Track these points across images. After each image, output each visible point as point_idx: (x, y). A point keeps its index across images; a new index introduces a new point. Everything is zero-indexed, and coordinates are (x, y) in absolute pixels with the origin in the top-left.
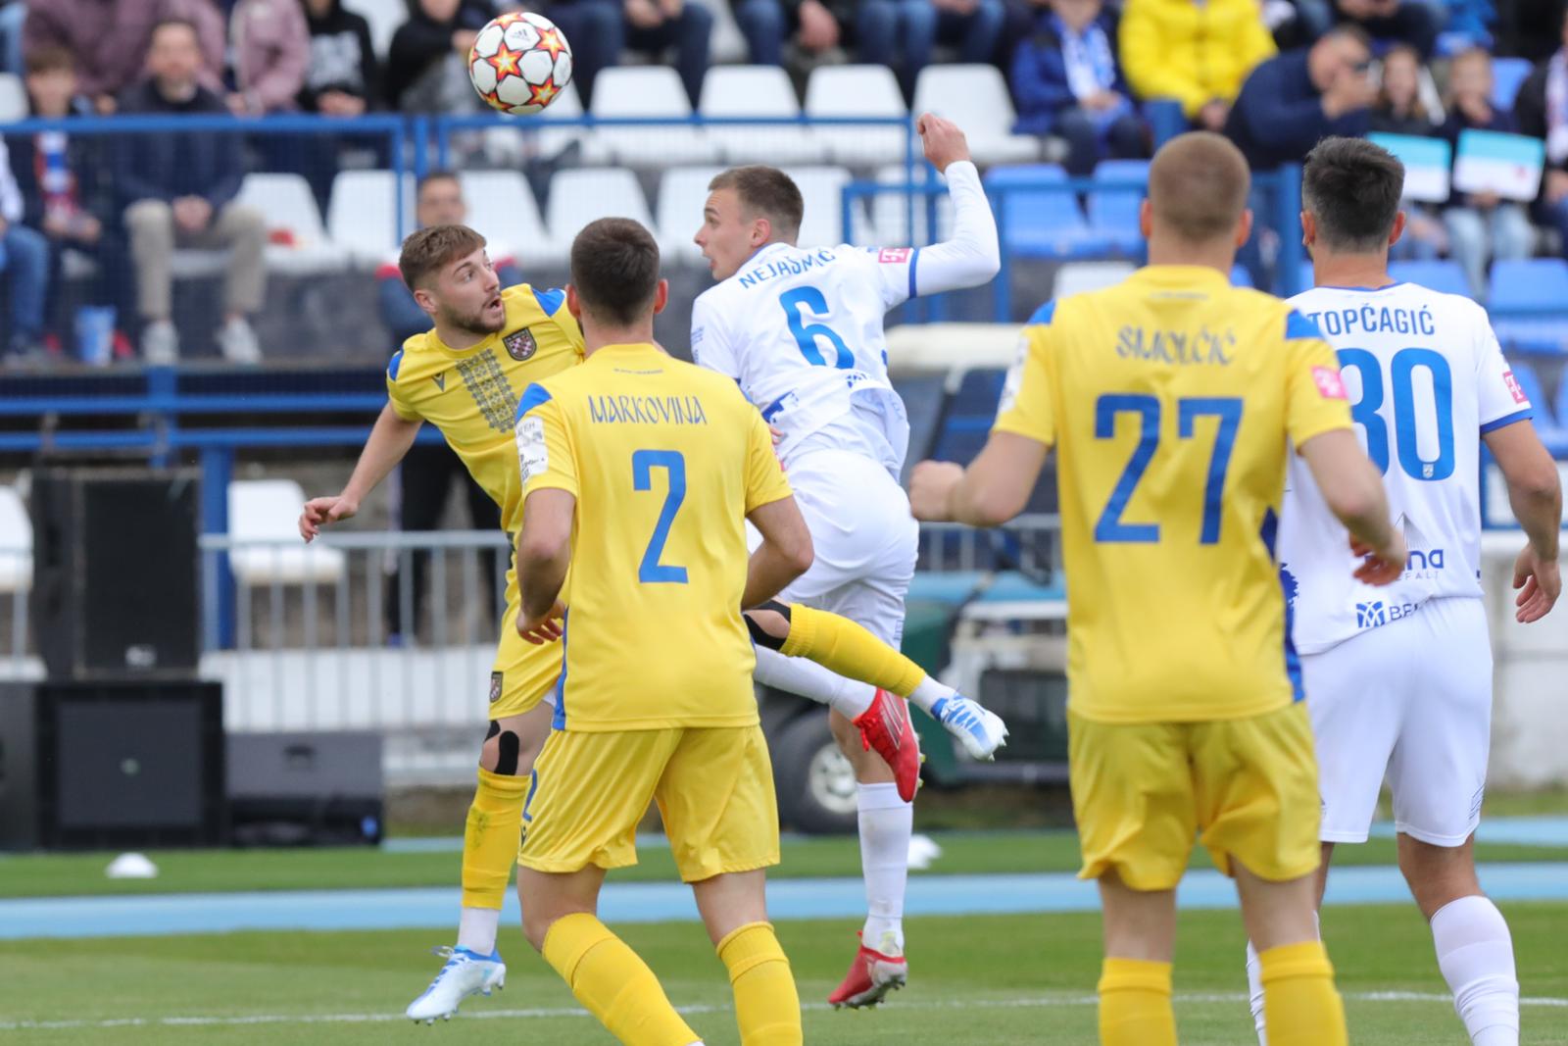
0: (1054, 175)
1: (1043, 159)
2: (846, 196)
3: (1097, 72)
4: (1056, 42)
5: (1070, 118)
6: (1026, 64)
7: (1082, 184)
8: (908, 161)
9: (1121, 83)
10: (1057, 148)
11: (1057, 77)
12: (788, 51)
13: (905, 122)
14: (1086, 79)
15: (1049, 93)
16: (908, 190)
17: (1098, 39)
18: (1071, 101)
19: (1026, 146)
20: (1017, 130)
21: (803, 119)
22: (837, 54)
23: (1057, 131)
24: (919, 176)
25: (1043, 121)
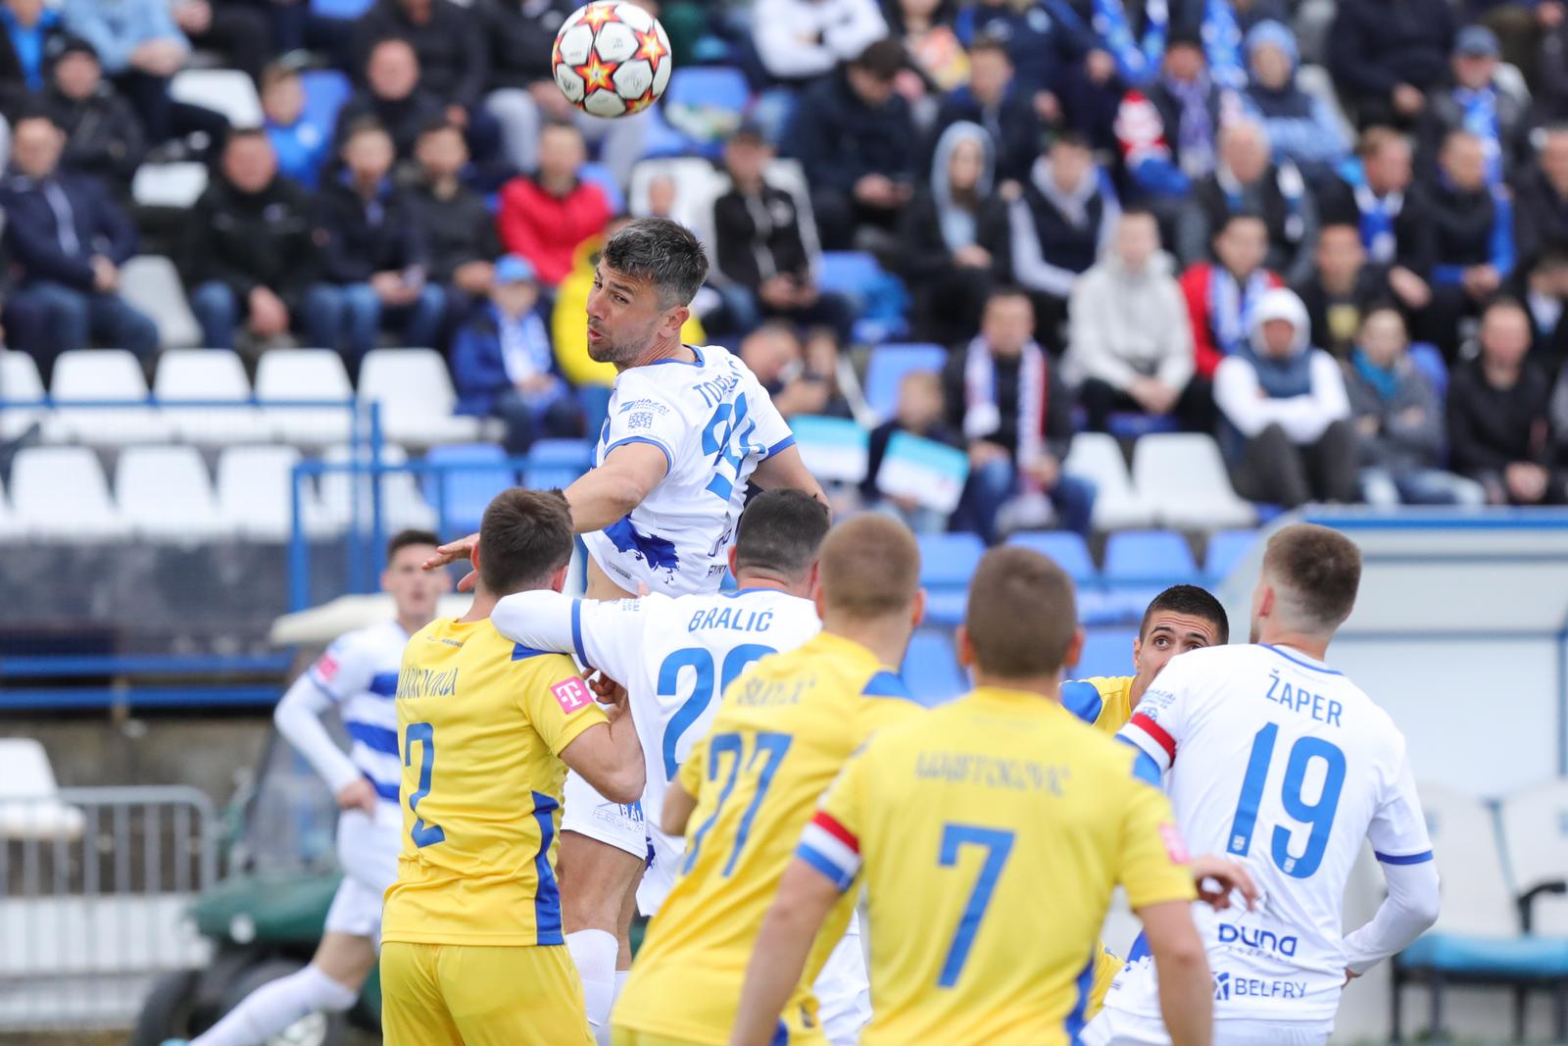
0: (493, 455)
1: (481, 440)
2: (296, 474)
3: (533, 357)
4: (494, 328)
5: (508, 401)
6: (466, 348)
7: (519, 464)
8: (354, 442)
9: (555, 367)
10: (496, 429)
11: (494, 361)
12: (240, 338)
13: (352, 404)
14: (522, 362)
15: (488, 377)
16: (354, 469)
17: (534, 327)
18: (507, 385)
19: (466, 427)
20: (459, 411)
21: (254, 402)
22: (287, 340)
23: (496, 412)
24: (365, 456)
25: (482, 403)
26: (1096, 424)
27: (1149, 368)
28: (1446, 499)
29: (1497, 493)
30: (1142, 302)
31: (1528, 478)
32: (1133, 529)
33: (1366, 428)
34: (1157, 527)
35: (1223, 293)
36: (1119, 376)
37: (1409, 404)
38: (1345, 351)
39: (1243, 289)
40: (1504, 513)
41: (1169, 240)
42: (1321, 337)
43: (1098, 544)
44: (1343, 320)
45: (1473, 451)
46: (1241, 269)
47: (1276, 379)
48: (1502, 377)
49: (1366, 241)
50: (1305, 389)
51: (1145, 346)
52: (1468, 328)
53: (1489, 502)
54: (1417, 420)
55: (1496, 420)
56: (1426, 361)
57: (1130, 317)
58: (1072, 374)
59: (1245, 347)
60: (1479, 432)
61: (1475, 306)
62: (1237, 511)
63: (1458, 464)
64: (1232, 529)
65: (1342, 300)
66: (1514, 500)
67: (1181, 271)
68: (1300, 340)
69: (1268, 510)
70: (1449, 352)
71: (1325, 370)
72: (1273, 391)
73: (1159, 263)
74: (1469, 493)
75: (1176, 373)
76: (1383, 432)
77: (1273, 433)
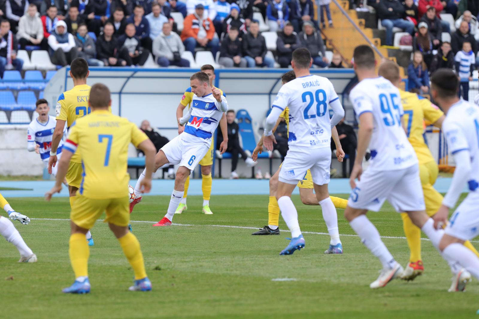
26: (23, 48)
27: (35, 37)
28: (96, 65)
29: (107, 64)
30: (34, 23)
31: (113, 60)
32: (30, 70)
33: (80, 49)
34: (36, 69)
35: (49, 22)
36: (28, 37)
37: (88, 45)
38: (75, 34)
39: (53, 21)
40: (109, 68)
41: (39, 10)
42: (70, 30)
43: (23, 73)
44: (74, 26)
45: (102, 54)
46: (53, 17)
47: (60, 39)
48: (108, 39)
49: (79, 10)
50: (67, 41)
51: (34, 32)
52: (102, 29)
53: (105, 66)
54: (90, 48)
55: (107, 48)
56: (92, 35)
57: (31, 26)
58: (18, 37)
59: (54, 32)
60: (103, 51)
61: (103, 24)
62: (53, 67)
63: (99, 57)
64: (51, 70)
65: (74, 22)
66: (110, 65)
67: (41, 16)
68: (65, 31)
69: (59, 67)
70: (97, 34)
71: (71, 37)
72: (60, 42)
73: (37, 14)
74: (101, 63)
75: (40, 37)
76: (83, 50)
77: (60, 50)
